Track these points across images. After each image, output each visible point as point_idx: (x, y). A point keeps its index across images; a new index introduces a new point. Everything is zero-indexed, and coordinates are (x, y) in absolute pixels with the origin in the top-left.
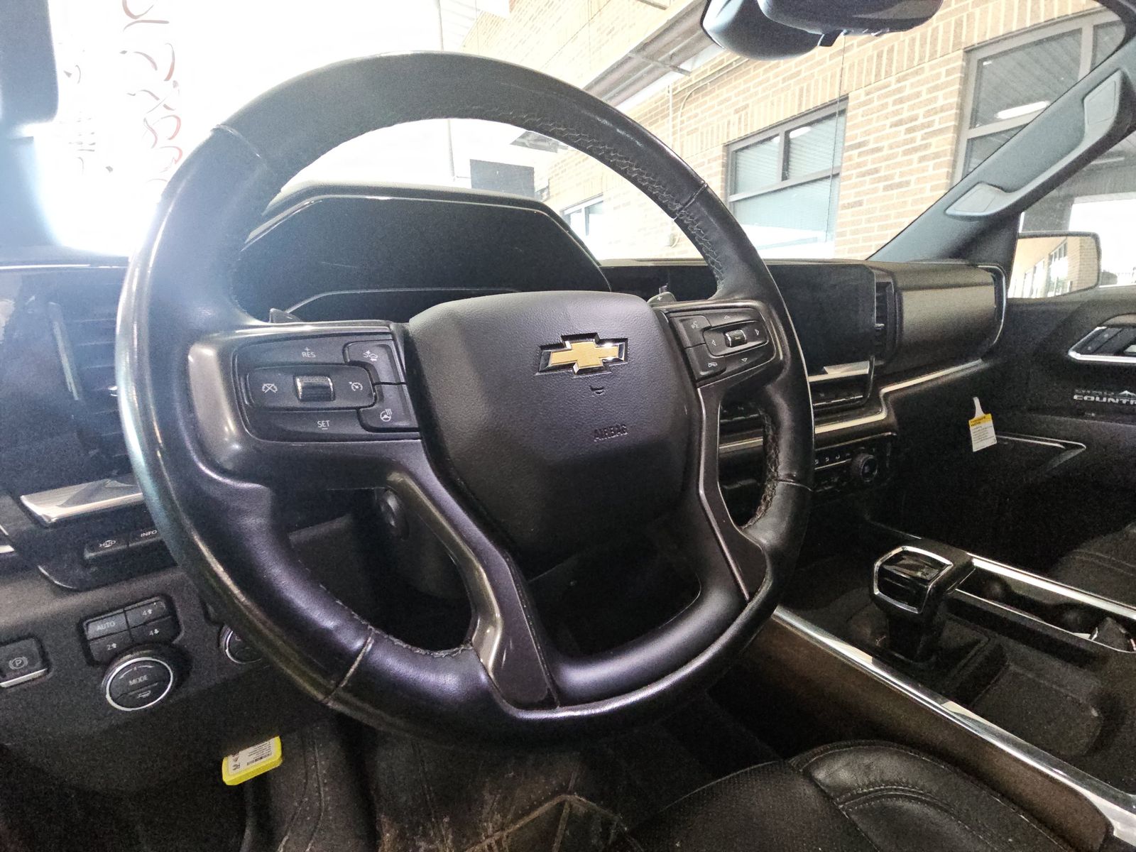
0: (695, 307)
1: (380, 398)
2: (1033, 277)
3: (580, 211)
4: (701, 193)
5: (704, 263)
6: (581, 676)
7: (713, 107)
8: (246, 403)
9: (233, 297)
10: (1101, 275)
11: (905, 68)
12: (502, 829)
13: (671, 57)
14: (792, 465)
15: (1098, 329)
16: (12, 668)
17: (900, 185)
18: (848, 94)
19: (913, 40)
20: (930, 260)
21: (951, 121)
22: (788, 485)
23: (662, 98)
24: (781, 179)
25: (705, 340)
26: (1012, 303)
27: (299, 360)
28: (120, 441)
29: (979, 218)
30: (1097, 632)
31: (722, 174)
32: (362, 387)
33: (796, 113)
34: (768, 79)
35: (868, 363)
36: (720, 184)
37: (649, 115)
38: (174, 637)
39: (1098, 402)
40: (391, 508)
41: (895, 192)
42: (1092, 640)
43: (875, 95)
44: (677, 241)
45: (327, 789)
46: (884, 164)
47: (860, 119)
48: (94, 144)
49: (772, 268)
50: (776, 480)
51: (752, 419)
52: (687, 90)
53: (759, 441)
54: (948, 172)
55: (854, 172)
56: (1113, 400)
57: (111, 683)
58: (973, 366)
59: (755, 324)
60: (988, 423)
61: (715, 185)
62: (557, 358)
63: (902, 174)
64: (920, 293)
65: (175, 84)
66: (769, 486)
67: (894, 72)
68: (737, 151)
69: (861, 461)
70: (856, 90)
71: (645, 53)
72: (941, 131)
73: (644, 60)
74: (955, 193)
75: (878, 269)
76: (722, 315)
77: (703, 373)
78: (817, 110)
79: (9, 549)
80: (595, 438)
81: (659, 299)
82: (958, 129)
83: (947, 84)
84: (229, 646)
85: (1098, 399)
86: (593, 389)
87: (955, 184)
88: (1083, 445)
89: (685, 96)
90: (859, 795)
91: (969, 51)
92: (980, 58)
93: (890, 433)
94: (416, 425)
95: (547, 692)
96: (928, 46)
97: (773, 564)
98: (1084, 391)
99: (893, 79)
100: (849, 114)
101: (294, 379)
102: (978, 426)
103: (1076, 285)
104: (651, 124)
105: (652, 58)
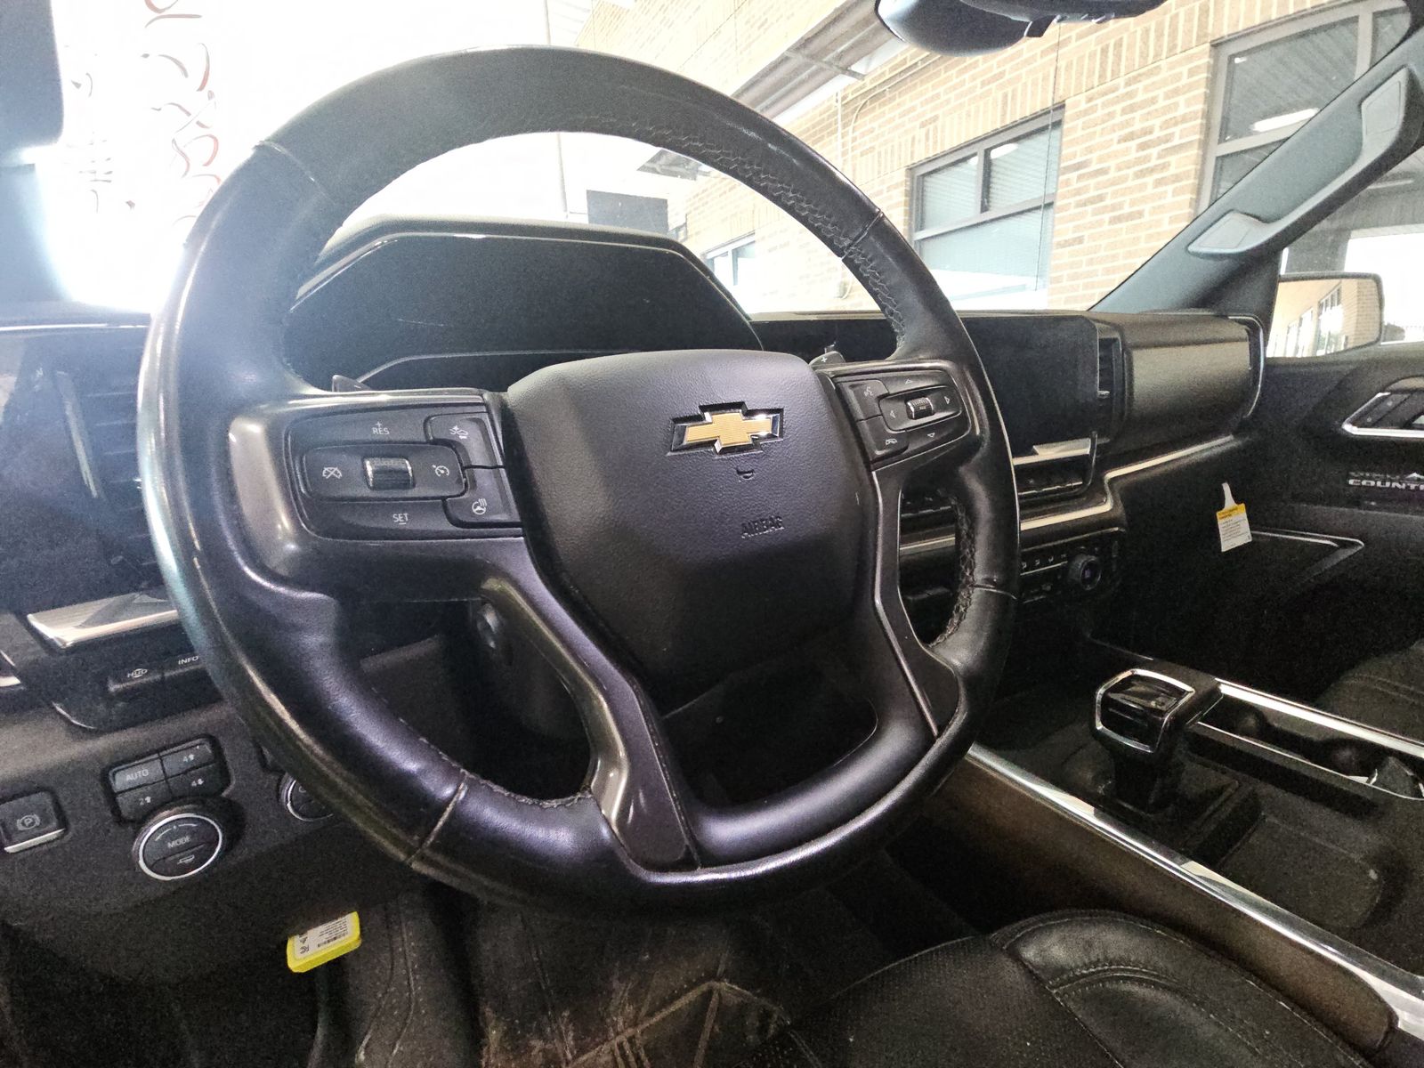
0: (870, 369)
1: (472, 484)
2: (1299, 331)
3: (726, 254)
4: (876, 225)
5: (882, 317)
6: (727, 831)
7: (893, 119)
8: (303, 490)
9: (284, 360)
10: (1384, 329)
11: (1136, 67)
12: (635, 1025)
13: (840, 57)
14: (991, 567)
15: (1380, 395)
16: (21, 828)
17: (1130, 217)
18: (1064, 101)
19: (1147, 31)
20: (1164, 310)
21: (1195, 134)
22: (987, 592)
23: (829, 108)
24: (979, 210)
25: (881, 411)
26: (1272, 364)
27: (370, 438)
28: (148, 546)
29: (1229, 256)
30: (1376, 774)
31: (905, 205)
32: (448, 471)
33: (998, 126)
34: (963, 83)
35: (1088, 441)
36: (903, 218)
37: (812, 132)
38: (222, 790)
39: (1379, 488)
40: (490, 626)
41: (1124, 225)
42: (1370, 785)
43: (1099, 101)
44: (848, 291)
45: (417, 977)
46: (1110, 190)
47: (1080, 133)
48: (110, 172)
49: (968, 322)
50: (972, 586)
51: (944, 512)
52: (859, 99)
53: (950, 540)
54: (1191, 199)
55: (1073, 200)
56: (1399, 486)
57: (144, 847)
58: (1222, 443)
59: (945, 389)
60: (1241, 514)
61: (897, 217)
62: (694, 434)
63: (1133, 203)
64: (1154, 351)
65: (211, 95)
66: (963, 594)
67: (1122, 73)
68: (924, 175)
69: (1080, 564)
70: (1075, 95)
71: (806, 52)
72: (1181, 147)
73: (806, 60)
74: (1200, 225)
75: (1104, 322)
76: (903, 379)
77: (878, 453)
78: (1025, 121)
79: (13, 681)
80: (742, 534)
81: (824, 360)
82: (1204, 145)
83: (1190, 87)
84: (291, 800)
85: (1379, 484)
86: (739, 473)
87: (1200, 212)
88: (1360, 542)
89: (856, 107)
90: (1078, 978)
91: (1216, 45)
92: (1230, 54)
93: (1116, 529)
94: (517, 519)
95: (684, 849)
96: (1166, 38)
97: (968, 690)
98: (1362, 474)
99: (1121, 81)
100: (1065, 126)
101: (363, 461)
102: (1227, 519)
103: (1352, 341)
104: (815, 142)
105: (814, 57)
